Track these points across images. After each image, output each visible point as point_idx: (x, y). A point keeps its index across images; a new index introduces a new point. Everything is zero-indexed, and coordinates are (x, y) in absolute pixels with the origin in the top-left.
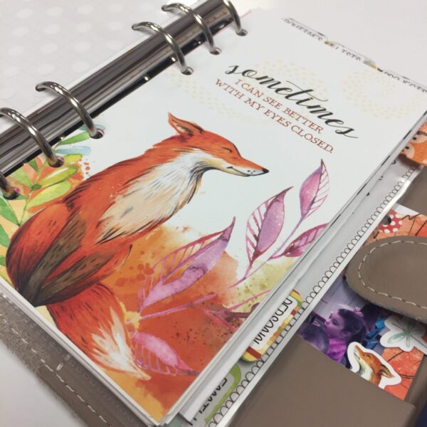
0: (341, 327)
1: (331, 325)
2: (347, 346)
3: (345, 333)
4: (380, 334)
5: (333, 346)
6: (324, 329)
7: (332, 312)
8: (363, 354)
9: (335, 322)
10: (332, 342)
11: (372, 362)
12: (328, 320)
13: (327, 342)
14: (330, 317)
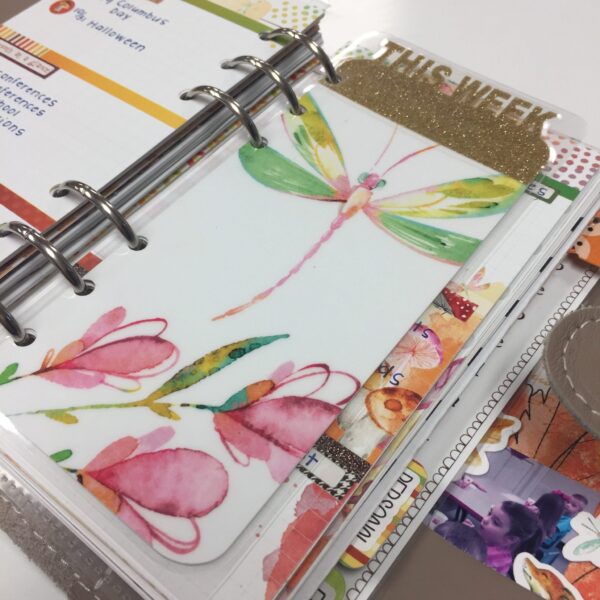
0: (506, 529)
1: (491, 526)
2: (514, 557)
3: (512, 539)
4: (563, 540)
5: (492, 558)
6: (479, 532)
7: (492, 506)
8: (537, 571)
9: (496, 521)
10: (491, 552)
11: (549, 583)
12: (486, 518)
13: (483, 552)
14: (490, 514)
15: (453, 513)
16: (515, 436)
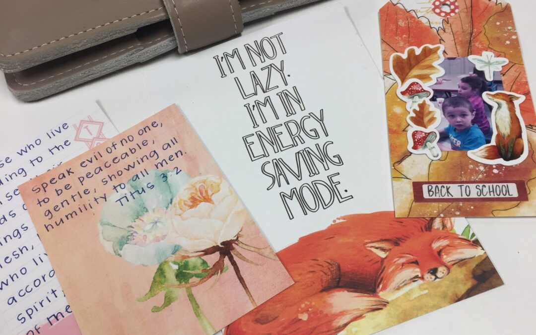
0: (470, 89)
1: (463, 91)
2: (481, 96)
3: (475, 91)
5: (473, 102)
6: (461, 96)
7: (458, 84)
8: (494, 96)
9: (464, 88)
10: (471, 100)
11: (502, 97)
12: (459, 89)
13: (468, 102)
14: (459, 87)
15: (445, 95)
16: (444, 52)
